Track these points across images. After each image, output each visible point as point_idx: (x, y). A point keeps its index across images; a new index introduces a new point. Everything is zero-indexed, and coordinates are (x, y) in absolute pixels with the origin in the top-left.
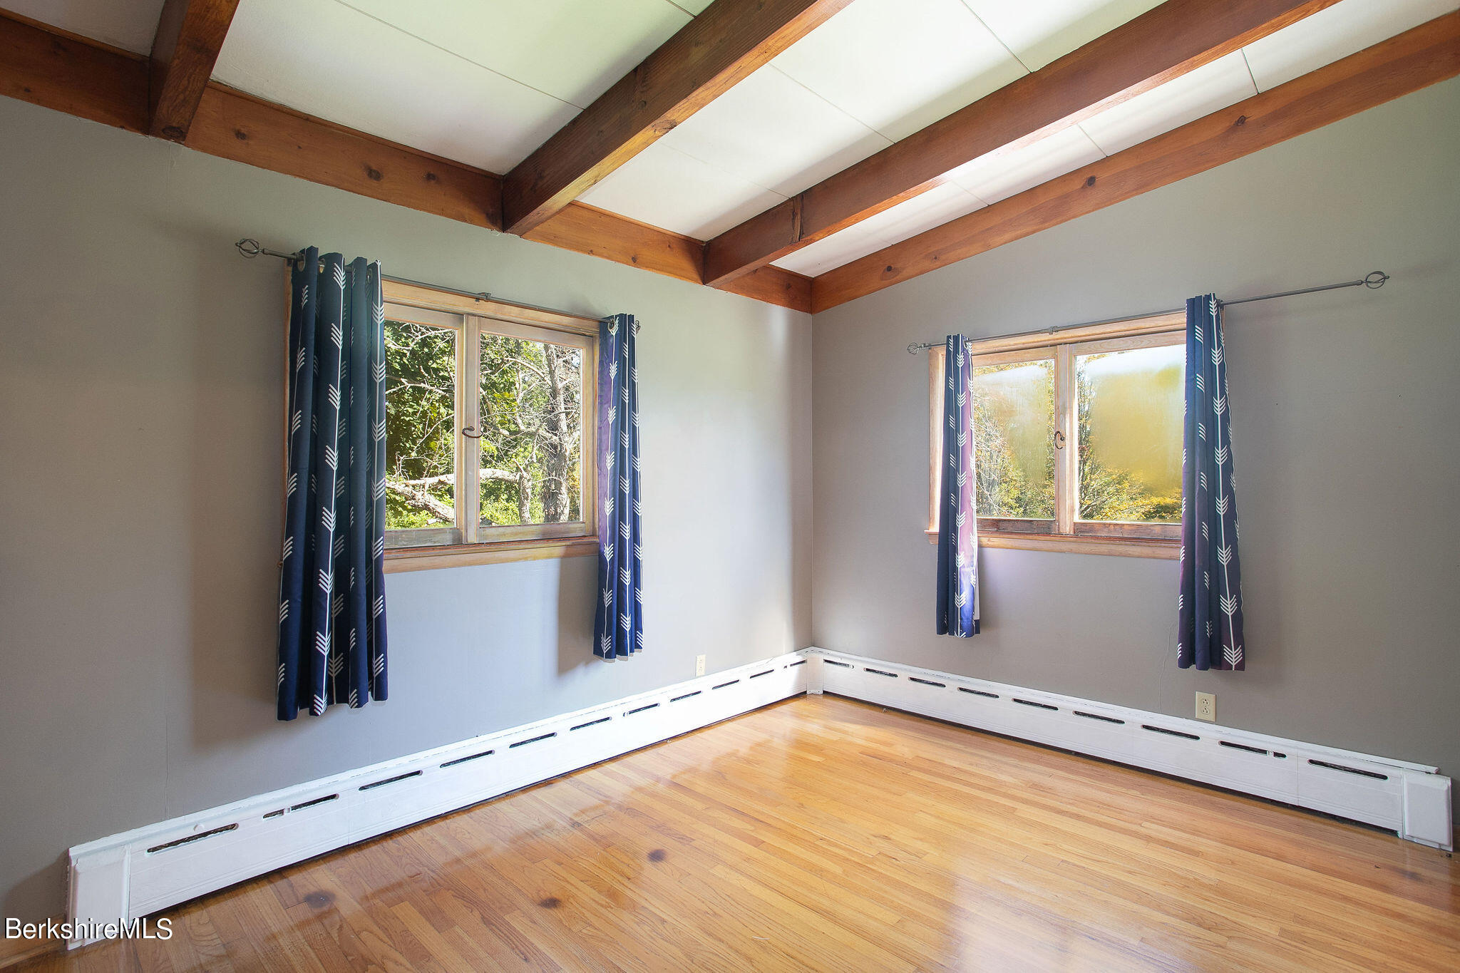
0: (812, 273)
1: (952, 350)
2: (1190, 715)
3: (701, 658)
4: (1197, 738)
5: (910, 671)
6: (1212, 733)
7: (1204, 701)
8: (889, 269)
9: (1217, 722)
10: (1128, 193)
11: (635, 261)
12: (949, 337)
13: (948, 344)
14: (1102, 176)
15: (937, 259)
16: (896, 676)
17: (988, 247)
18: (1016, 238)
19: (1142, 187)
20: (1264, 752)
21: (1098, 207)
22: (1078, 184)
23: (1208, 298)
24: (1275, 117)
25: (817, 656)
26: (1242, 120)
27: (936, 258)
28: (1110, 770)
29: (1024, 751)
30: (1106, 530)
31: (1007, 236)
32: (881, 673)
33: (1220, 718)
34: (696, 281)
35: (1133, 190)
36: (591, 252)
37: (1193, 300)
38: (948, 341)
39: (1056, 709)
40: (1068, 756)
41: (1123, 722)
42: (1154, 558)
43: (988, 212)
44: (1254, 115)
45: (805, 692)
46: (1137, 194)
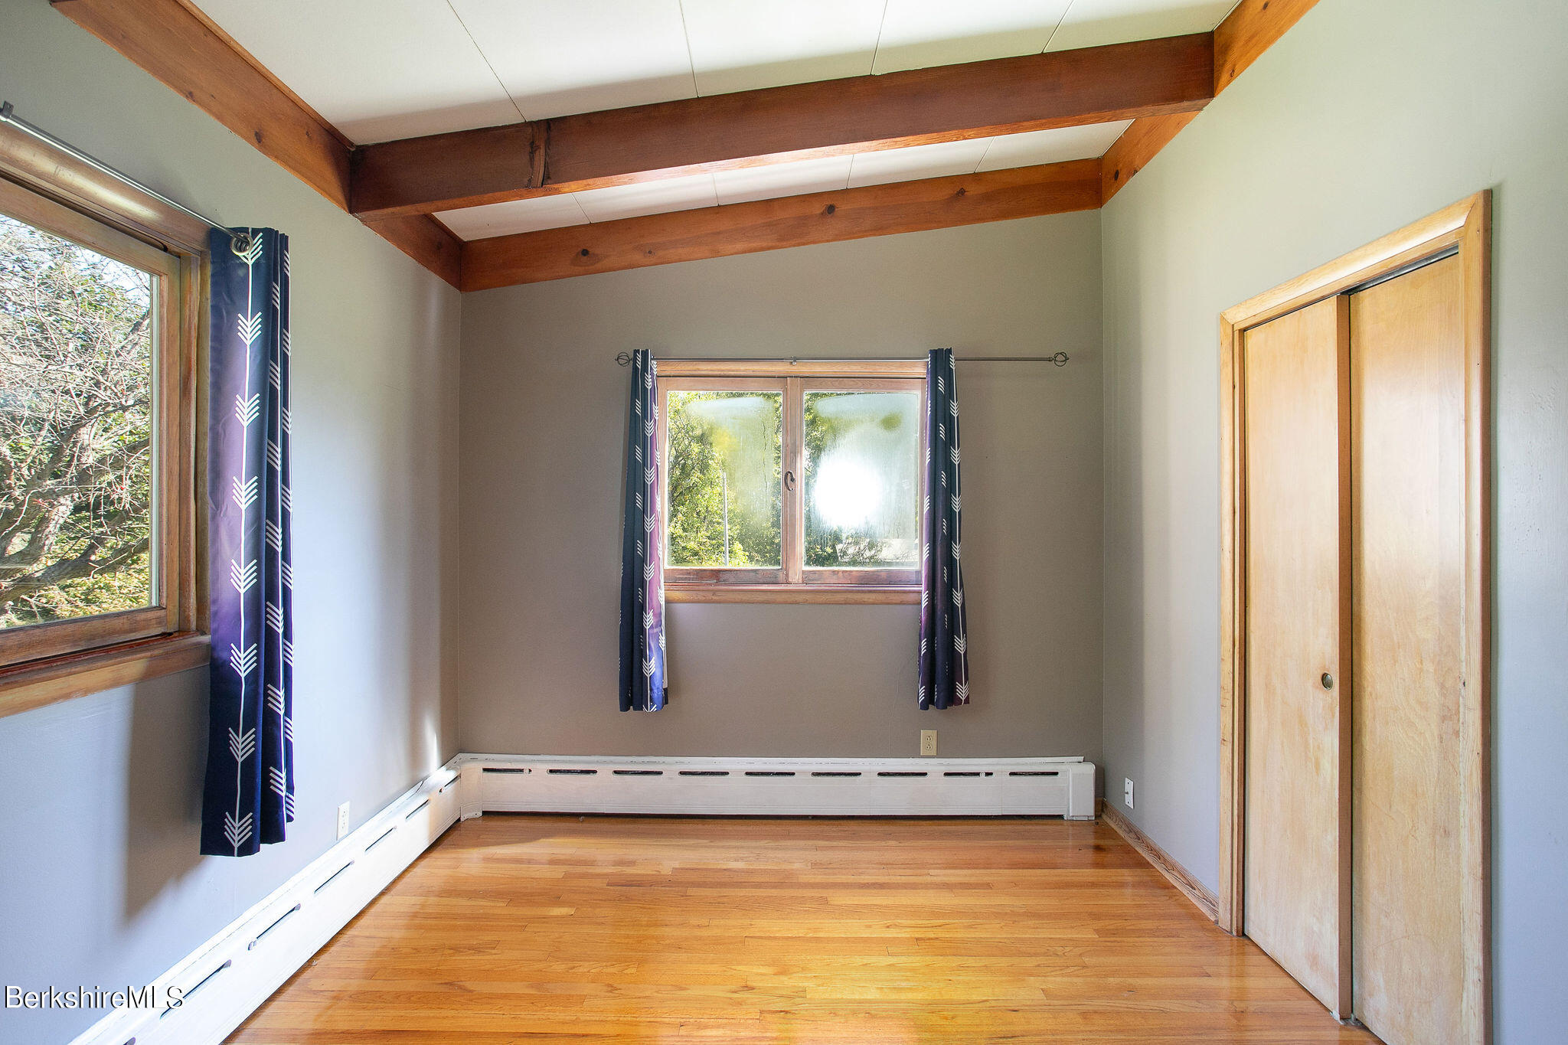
0: (465, 236)
1: (640, 367)
2: (915, 753)
3: (345, 807)
4: (925, 774)
5: (612, 762)
6: (936, 766)
7: (928, 738)
8: (585, 252)
9: (938, 756)
10: (866, 231)
11: (259, 139)
12: (636, 351)
13: (635, 359)
14: (843, 207)
15: (652, 255)
16: (594, 772)
17: (716, 254)
18: (751, 251)
19: (879, 230)
20: (978, 774)
21: (838, 238)
22: (818, 208)
23: (949, 351)
24: (987, 197)
25: (473, 767)
26: (962, 192)
27: (650, 252)
28: (853, 826)
29: (764, 828)
30: (835, 577)
31: (739, 246)
32: (569, 772)
33: (944, 751)
34: (338, 202)
35: (871, 230)
36: (190, 95)
37: (936, 351)
38: (635, 356)
39: (793, 774)
40: (807, 822)
41: (860, 774)
42: (888, 604)
43: (718, 213)
44: (973, 190)
45: (459, 820)
46: (875, 235)
